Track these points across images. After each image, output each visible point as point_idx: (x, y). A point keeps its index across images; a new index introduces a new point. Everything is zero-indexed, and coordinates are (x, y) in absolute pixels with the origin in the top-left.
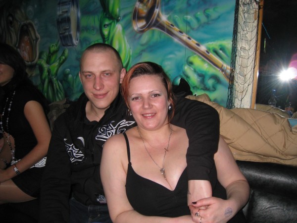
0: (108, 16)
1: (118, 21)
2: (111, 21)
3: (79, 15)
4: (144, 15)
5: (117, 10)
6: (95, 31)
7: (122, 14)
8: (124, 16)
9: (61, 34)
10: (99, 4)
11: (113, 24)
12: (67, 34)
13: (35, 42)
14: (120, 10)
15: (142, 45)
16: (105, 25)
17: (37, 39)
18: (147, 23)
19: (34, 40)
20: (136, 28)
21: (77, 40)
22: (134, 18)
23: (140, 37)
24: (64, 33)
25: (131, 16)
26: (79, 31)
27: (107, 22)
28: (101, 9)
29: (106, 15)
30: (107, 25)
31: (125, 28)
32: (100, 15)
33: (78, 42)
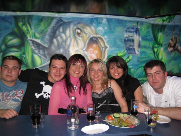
0: (157, 43)
1: (162, 46)
2: (159, 46)
3: (140, 39)
4: (172, 46)
5: (161, 42)
6: (150, 49)
7: (164, 43)
8: (165, 45)
9: (127, 47)
10: (152, 37)
11: (159, 47)
12: (131, 47)
13: (104, 49)
14: (163, 42)
15: (171, 57)
16: (155, 47)
17: (106, 47)
18: (174, 49)
19: (103, 48)
20: (169, 50)
21: (139, 52)
22: (169, 46)
23: (171, 54)
24: (130, 47)
25: (167, 45)
26: (140, 47)
27: (156, 46)
28: (154, 40)
29: (156, 43)
30: (157, 47)
31: (165, 49)
32: (153, 42)
33: (139, 53)
